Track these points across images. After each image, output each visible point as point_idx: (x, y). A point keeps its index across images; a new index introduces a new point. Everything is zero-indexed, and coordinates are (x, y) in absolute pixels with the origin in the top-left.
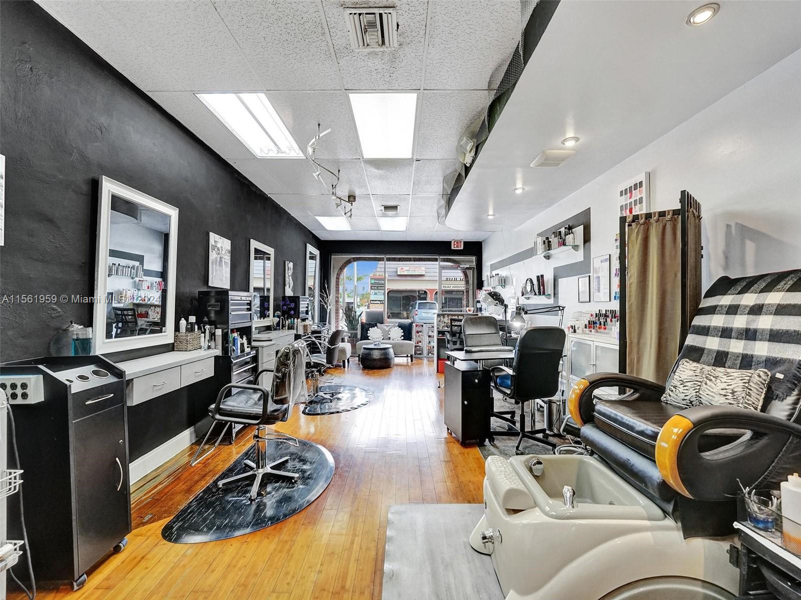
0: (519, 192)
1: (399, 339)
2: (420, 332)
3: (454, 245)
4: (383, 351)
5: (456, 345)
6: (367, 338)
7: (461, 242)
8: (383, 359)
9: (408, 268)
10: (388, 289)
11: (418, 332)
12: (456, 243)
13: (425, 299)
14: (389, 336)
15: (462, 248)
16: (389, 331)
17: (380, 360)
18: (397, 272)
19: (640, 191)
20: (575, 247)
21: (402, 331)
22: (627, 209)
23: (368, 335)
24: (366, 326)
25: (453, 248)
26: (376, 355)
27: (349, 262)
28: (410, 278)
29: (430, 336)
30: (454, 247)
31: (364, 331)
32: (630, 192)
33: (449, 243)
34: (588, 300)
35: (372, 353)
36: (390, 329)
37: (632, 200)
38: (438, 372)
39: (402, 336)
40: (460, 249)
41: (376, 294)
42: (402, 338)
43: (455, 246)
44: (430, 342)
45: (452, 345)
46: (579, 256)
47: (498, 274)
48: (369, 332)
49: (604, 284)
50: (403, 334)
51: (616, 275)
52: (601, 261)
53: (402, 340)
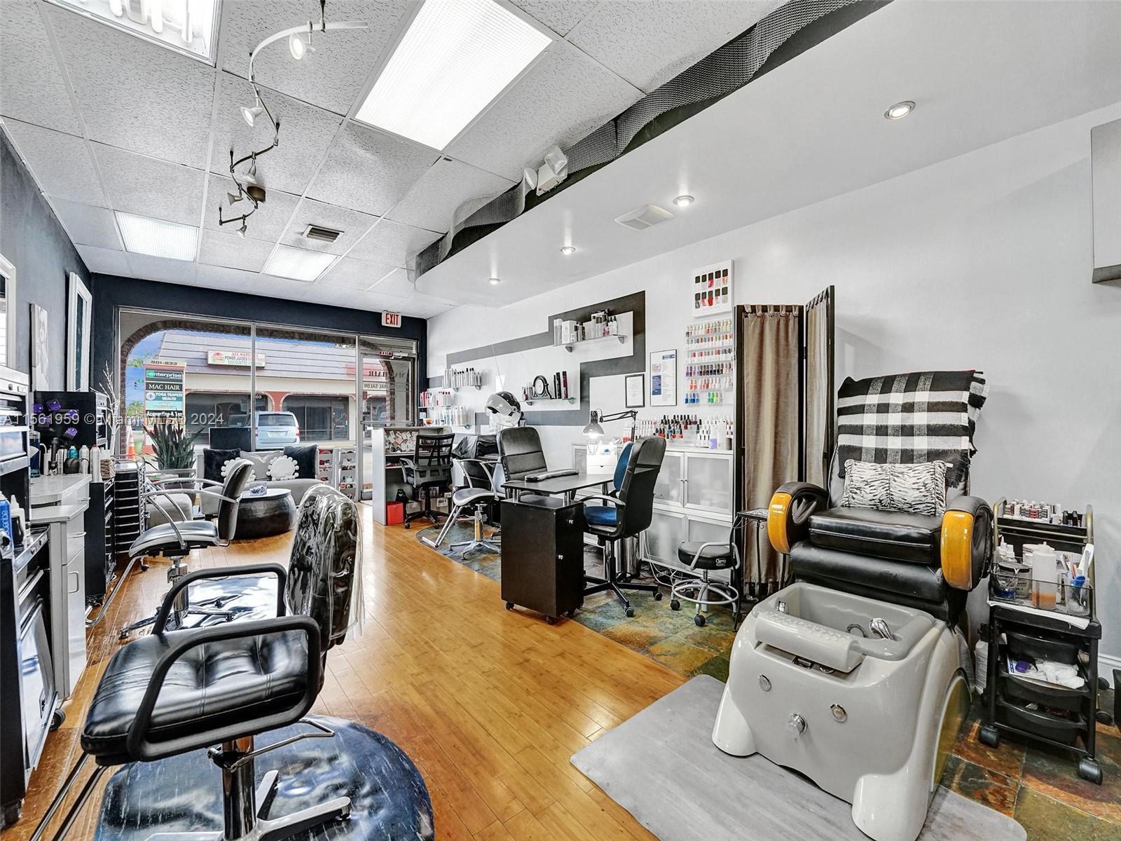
0: (567, 252)
1: (291, 477)
2: (327, 461)
3: (387, 319)
4: (274, 503)
5: (424, 476)
7: (397, 316)
8: (279, 516)
9: (230, 354)
10: (186, 390)
11: (322, 463)
12: (389, 316)
13: (264, 409)
14: (268, 473)
15: (399, 326)
16: (268, 463)
17: (272, 518)
18: (207, 359)
19: (724, 279)
20: (622, 339)
21: (295, 462)
22: (705, 298)
23: (223, 474)
24: (217, 457)
25: (384, 323)
26: (260, 510)
27: (152, 328)
28: (235, 372)
29: (344, 468)
30: (387, 323)
31: (214, 467)
32: (709, 280)
33: (377, 316)
34: (642, 404)
35: (253, 508)
36: (268, 460)
37: (713, 289)
38: (387, 524)
39: (296, 471)
40: (395, 326)
41: (159, 398)
42: (297, 474)
43: (389, 321)
44: (344, 478)
45: (418, 477)
46: (627, 350)
47: (473, 369)
48: (223, 468)
49: (668, 384)
50: (297, 468)
51: (687, 374)
52: (664, 358)
53: (296, 478)
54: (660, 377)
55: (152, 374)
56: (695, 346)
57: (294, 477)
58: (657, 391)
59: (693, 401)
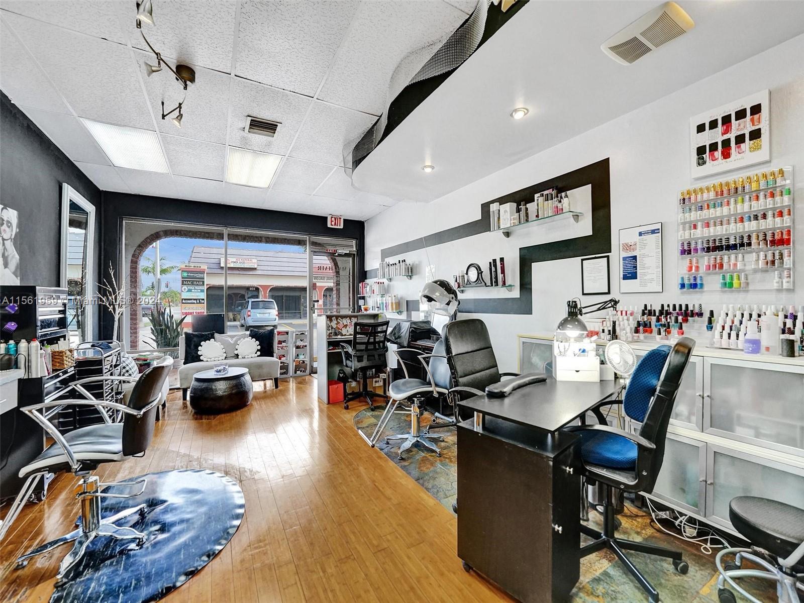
0: (519, 116)
1: (254, 355)
2: (284, 341)
3: (332, 221)
4: (234, 382)
5: (362, 361)
6: (197, 359)
7: (340, 218)
8: (236, 394)
9: (234, 260)
10: (207, 285)
11: (280, 342)
12: (333, 219)
13: (257, 297)
14: (236, 352)
15: (342, 227)
16: (236, 343)
17: (230, 396)
18: (220, 264)
19: (752, 120)
20: (576, 217)
21: (258, 342)
22: (717, 149)
23: (199, 353)
24: (195, 339)
25: (329, 225)
26: (221, 388)
28: (238, 272)
29: (298, 347)
30: (332, 225)
31: (192, 347)
32: (724, 124)
33: (324, 219)
34: (606, 291)
35: (214, 387)
36: (236, 341)
37: (732, 135)
38: (329, 403)
39: (258, 350)
40: (338, 227)
41: (190, 291)
42: (259, 353)
43: (333, 223)
44: (298, 355)
45: (356, 362)
46: (584, 228)
48: (200, 348)
49: (648, 266)
50: (259, 347)
51: (683, 252)
52: (640, 234)
53: (258, 356)
54: (635, 258)
55: (185, 274)
56: (694, 216)
57: (256, 355)
58: (631, 275)
59: (694, 286)
